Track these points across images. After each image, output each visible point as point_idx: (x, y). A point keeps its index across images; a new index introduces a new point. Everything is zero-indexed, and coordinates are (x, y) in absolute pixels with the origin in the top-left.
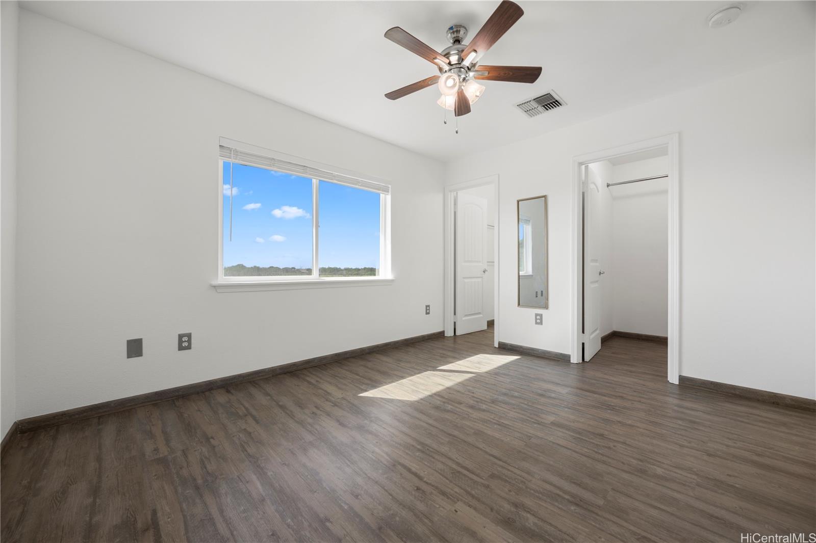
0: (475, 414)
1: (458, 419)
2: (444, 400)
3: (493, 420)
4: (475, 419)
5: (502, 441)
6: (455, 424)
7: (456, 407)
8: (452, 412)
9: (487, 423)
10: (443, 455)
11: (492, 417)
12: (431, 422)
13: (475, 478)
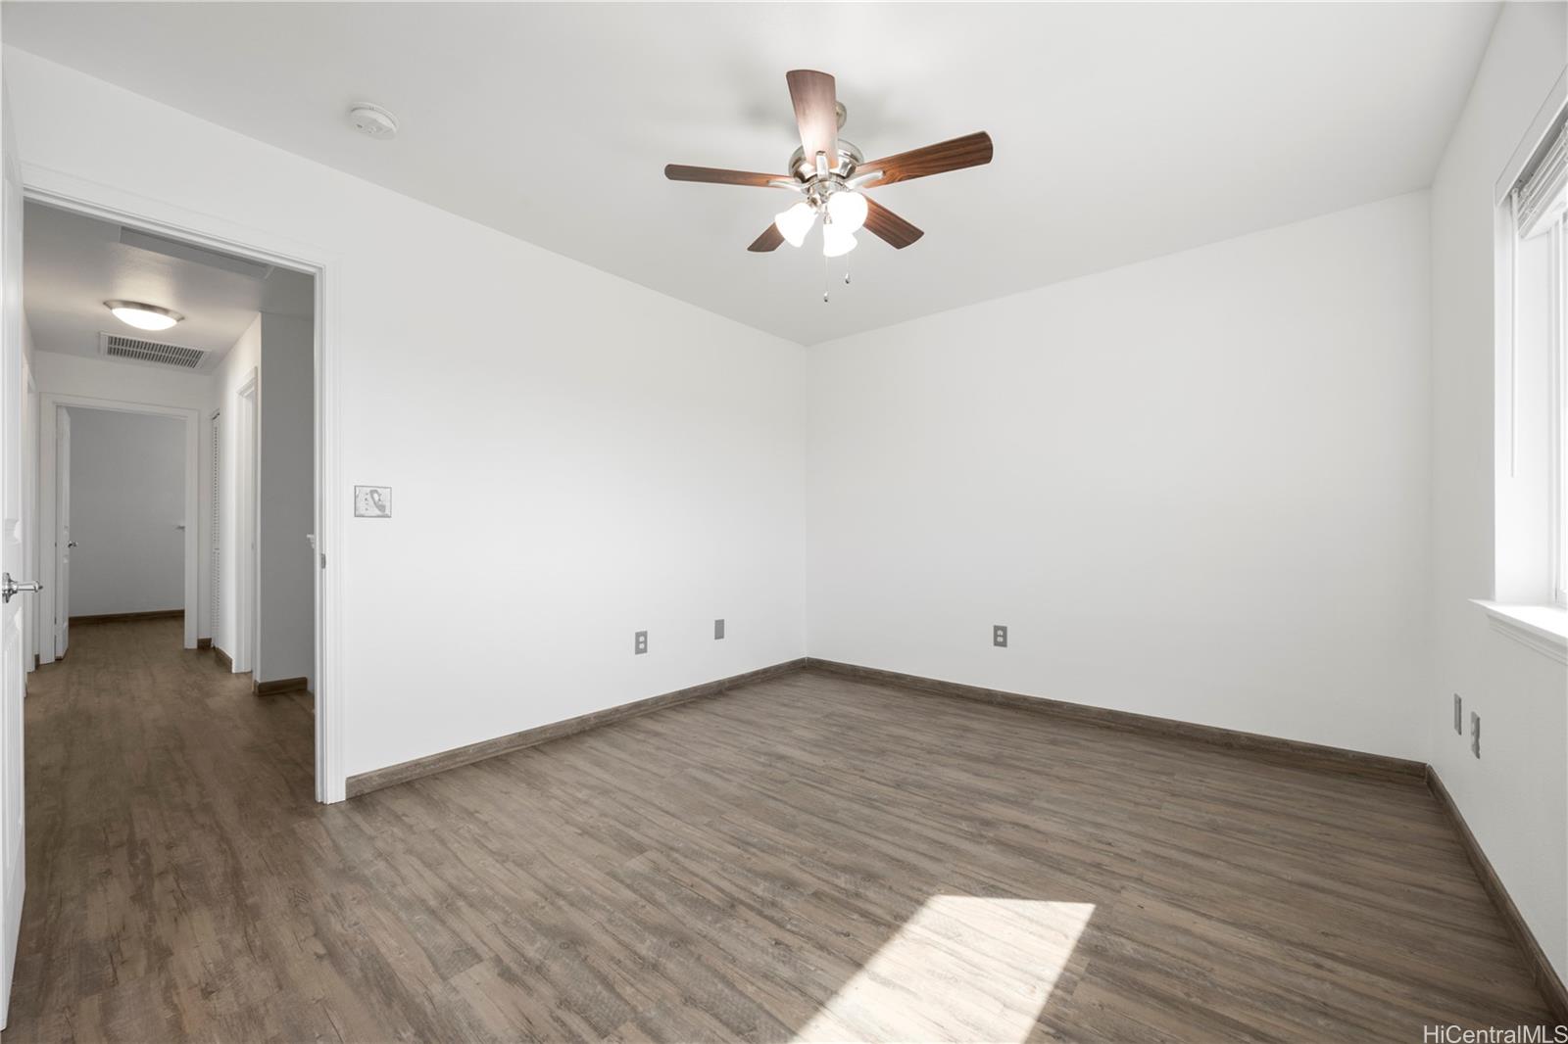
0: (784, 865)
1: (821, 850)
2: (860, 904)
3: (754, 854)
4: (788, 854)
5: (756, 817)
6: (827, 841)
7: (827, 882)
8: (836, 867)
9: (769, 845)
10: (842, 797)
11: (754, 859)
12: (872, 842)
13: (804, 780)
